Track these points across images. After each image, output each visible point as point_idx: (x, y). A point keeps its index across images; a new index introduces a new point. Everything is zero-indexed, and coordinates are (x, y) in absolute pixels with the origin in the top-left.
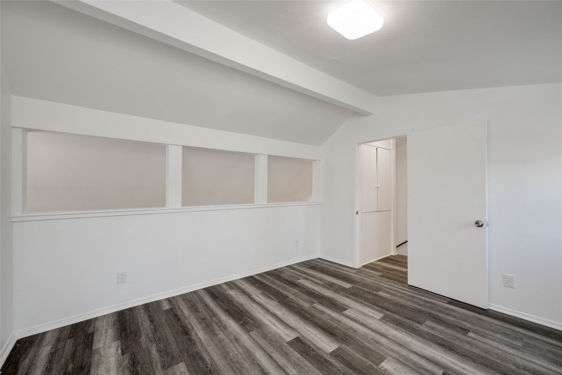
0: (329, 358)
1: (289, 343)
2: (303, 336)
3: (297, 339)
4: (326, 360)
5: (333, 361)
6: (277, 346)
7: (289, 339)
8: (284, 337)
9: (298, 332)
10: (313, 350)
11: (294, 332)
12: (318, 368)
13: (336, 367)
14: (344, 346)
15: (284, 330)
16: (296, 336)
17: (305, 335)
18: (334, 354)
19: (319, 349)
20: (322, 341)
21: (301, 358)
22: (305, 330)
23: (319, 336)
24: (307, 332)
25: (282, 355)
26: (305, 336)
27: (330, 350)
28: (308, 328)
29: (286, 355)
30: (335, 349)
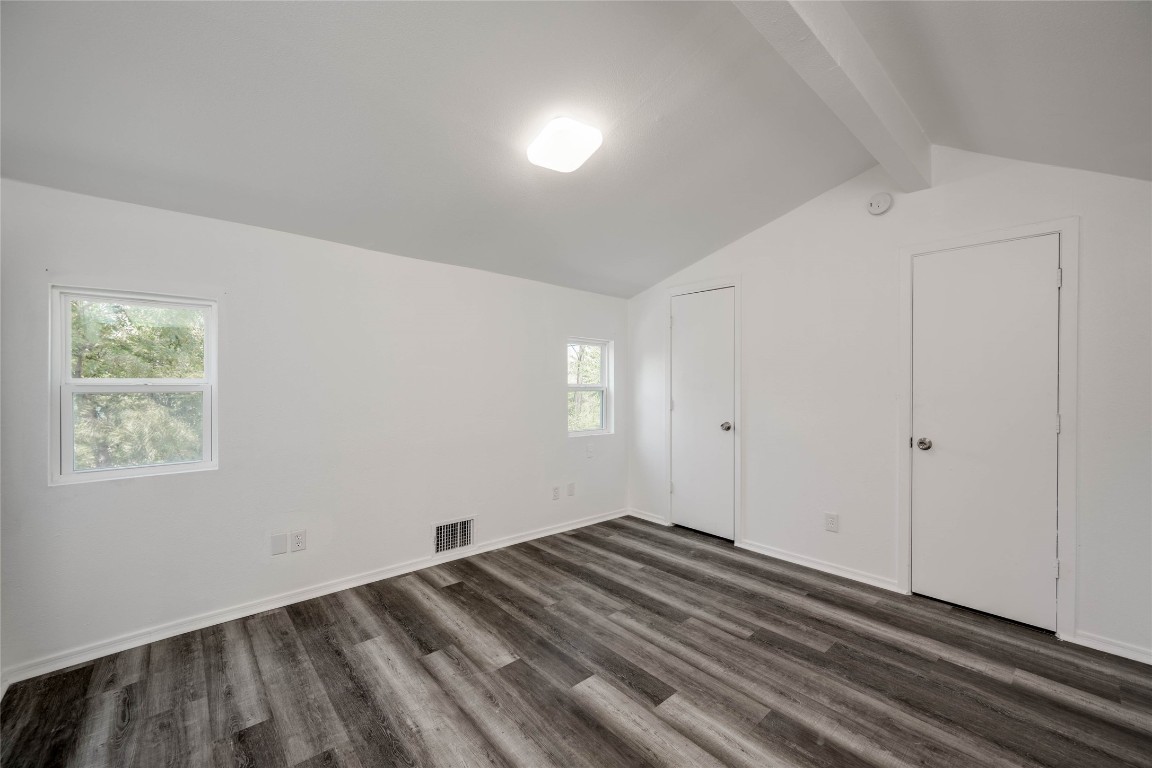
0: (597, 668)
1: (672, 691)
2: (646, 707)
3: (657, 700)
4: (602, 664)
5: (589, 664)
6: (692, 684)
7: (674, 699)
8: (686, 704)
9: (659, 718)
10: (623, 679)
11: (668, 718)
12: (614, 653)
13: (586, 656)
14: (563, 687)
15: (694, 722)
16: (664, 706)
17: (643, 712)
18: (584, 674)
19: (611, 682)
20: (605, 698)
21: (642, 666)
22: (645, 725)
23: (610, 708)
24: (638, 720)
25: (675, 669)
26: (641, 708)
27: (591, 680)
28: (637, 730)
29: (670, 671)
30: (582, 683)
